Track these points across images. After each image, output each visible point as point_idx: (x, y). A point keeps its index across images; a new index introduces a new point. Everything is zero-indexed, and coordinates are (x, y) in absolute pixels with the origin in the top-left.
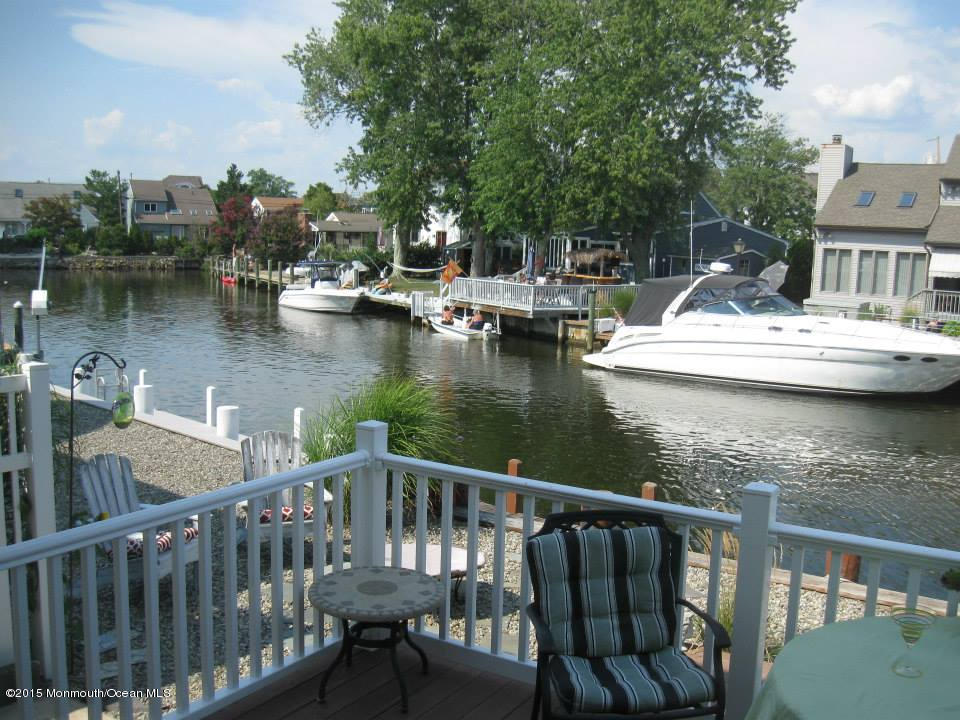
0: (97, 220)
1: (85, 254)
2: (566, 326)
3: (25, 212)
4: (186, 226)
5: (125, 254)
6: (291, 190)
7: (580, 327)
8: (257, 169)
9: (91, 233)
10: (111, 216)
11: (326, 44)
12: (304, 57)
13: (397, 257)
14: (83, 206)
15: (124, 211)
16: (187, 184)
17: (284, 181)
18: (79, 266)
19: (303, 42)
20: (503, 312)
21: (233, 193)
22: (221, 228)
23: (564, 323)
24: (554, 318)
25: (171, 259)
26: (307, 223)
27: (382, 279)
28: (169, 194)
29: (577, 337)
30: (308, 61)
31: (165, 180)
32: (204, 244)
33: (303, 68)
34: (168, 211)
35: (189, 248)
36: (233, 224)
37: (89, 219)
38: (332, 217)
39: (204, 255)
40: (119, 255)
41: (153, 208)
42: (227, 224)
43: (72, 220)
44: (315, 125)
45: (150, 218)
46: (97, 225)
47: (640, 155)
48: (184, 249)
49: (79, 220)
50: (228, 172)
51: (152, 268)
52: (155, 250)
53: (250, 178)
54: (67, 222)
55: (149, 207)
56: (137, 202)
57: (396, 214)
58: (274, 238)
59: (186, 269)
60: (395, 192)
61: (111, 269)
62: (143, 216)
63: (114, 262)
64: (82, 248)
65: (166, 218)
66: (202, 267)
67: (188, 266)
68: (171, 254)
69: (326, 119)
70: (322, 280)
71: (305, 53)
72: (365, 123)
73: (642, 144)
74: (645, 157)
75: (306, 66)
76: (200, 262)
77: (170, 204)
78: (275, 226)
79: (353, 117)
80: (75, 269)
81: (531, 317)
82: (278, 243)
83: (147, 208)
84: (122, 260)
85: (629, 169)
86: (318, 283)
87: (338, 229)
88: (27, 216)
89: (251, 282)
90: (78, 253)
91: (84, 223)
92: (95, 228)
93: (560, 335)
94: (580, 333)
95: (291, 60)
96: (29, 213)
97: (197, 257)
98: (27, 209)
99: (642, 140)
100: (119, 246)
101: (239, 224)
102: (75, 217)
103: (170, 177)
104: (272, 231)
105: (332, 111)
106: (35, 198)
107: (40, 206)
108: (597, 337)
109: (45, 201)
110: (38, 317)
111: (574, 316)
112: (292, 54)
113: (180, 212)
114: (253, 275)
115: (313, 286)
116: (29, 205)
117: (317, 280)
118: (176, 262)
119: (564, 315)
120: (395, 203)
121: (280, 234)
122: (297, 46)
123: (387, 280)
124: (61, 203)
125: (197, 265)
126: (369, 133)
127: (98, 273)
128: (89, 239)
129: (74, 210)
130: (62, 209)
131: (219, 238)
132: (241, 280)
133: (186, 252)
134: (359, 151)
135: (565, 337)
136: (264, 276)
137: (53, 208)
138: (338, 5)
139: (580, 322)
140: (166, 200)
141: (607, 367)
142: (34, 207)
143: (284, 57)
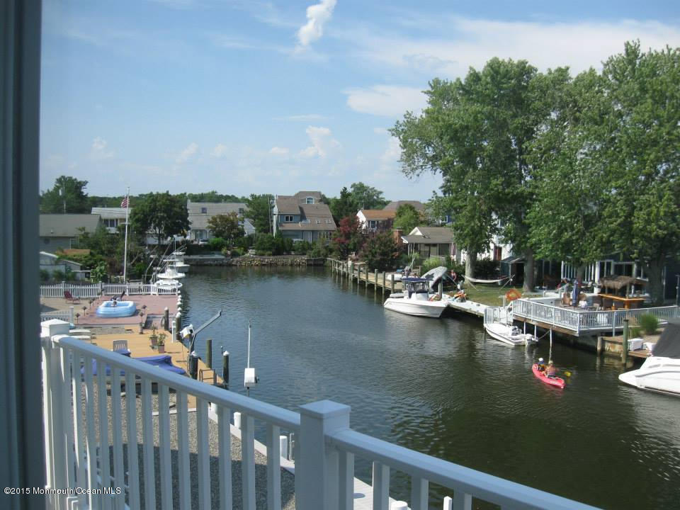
0: (254, 228)
1: (247, 255)
2: (603, 342)
3: (208, 224)
4: (313, 231)
5: (274, 255)
6: (380, 196)
7: (615, 343)
8: (357, 183)
9: (250, 237)
10: (264, 226)
11: (417, 120)
12: (403, 130)
13: (468, 270)
14: (246, 220)
15: (272, 221)
16: (311, 197)
17: (375, 191)
18: (243, 264)
19: (402, 120)
20: (555, 329)
21: (345, 207)
22: (338, 239)
23: (602, 339)
24: (595, 336)
25: (305, 257)
26: (399, 237)
27: (458, 290)
28: (301, 209)
29: (612, 350)
30: (405, 133)
31: (297, 195)
32: (326, 248)
33: (401, 137)
34: (301, 221)
35: (317, 250)
36: (348, 236)
37: (249, 228)
38: (417, 232)
39: (326, 256)
40: (270, 255)
41: (291, 219)
42: (344, 236)
43: (238, 229)
44: (409, 176)
45: (289, 226)
46: (254, 232)
47: (658, 211)
48: (313, 251)
49: (243, 229)
50: (341, 193)
51: (292, 265)
52: (294, 250)
53: (353, 189)
54: (235, 231)
55: (289, 218)
56: (280, 215)
57: (468, 241)
58: (378, 251)
59: (315, 265)
60: (467, 226)
61: (264, 265)
62: (284, 224)
63: (266, 260)
64: (246, 251)
65: (300, 226)
66: (325, 264)
67: (316, 263)
68: (304, 254)
69: (417, 172)
70: (417, 293)
71: (403, 127)
72: (444, 175)
73: (660, 203)
74: (662, 214)
75: (403, 136)
76: (324, 260)
77: (302, 217)
78: (378, 242)
79: (435, 170)
80: (241, 266)
81: (578, 335)
82: (381, 255)
83: (287, 218)
84: (272, 258)
85: (648, 222)
86: (414, 295)
87: (421, 242)
88: (209, 227)
89: (363, 283)
90: (243, 254)
91: (246, 231)
92: (252, 235)
93: (599, 348)
94: (614, 347)
95: (393, 132)
96: (211, 225)
97: (322, 257)
98: (210, 222)
99: (661, 200)
100: (270, 249)
101: (351, 236)
102: (240, 227)
103: (300, 192)
104: (377, 246)
105: (422, 166)
106: (215, 215)
107: (218, 220)
108: (629, 354)
109: (221, 217)
110: (248, 388)
111: (609, 334)
112: (394, 127)
113: (309, 222)
114: (363, 277)
115: (410, 296)
116: (211, 219)
117: (414, 292)
118: (308, 260)
119: (602, 333)
120: (467, 234)
121: (382, 248)
122: (398, 122)
123: (463, 291)
124: (232, 218)
125: (322, 262)
126: (448, 181)
127: (256, 268)
128: (249, 242)
129: (240, 223)
130: (232, 222)
131: (337, 245)
132: (355, 280)
133: (315, 253)
134: (440, 194)
135: (603, 350)
136: (372, 278)
137: (226, 221)
138: (425, 93)
139: (614, 338)
140: (299, 212)
141: (639, 387)
142: (214, 221)
143: (390, 130)
